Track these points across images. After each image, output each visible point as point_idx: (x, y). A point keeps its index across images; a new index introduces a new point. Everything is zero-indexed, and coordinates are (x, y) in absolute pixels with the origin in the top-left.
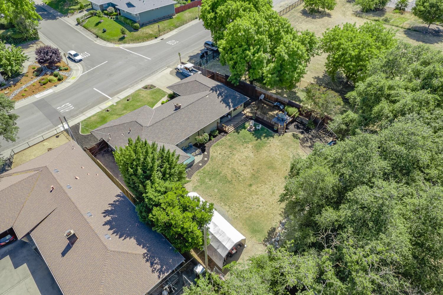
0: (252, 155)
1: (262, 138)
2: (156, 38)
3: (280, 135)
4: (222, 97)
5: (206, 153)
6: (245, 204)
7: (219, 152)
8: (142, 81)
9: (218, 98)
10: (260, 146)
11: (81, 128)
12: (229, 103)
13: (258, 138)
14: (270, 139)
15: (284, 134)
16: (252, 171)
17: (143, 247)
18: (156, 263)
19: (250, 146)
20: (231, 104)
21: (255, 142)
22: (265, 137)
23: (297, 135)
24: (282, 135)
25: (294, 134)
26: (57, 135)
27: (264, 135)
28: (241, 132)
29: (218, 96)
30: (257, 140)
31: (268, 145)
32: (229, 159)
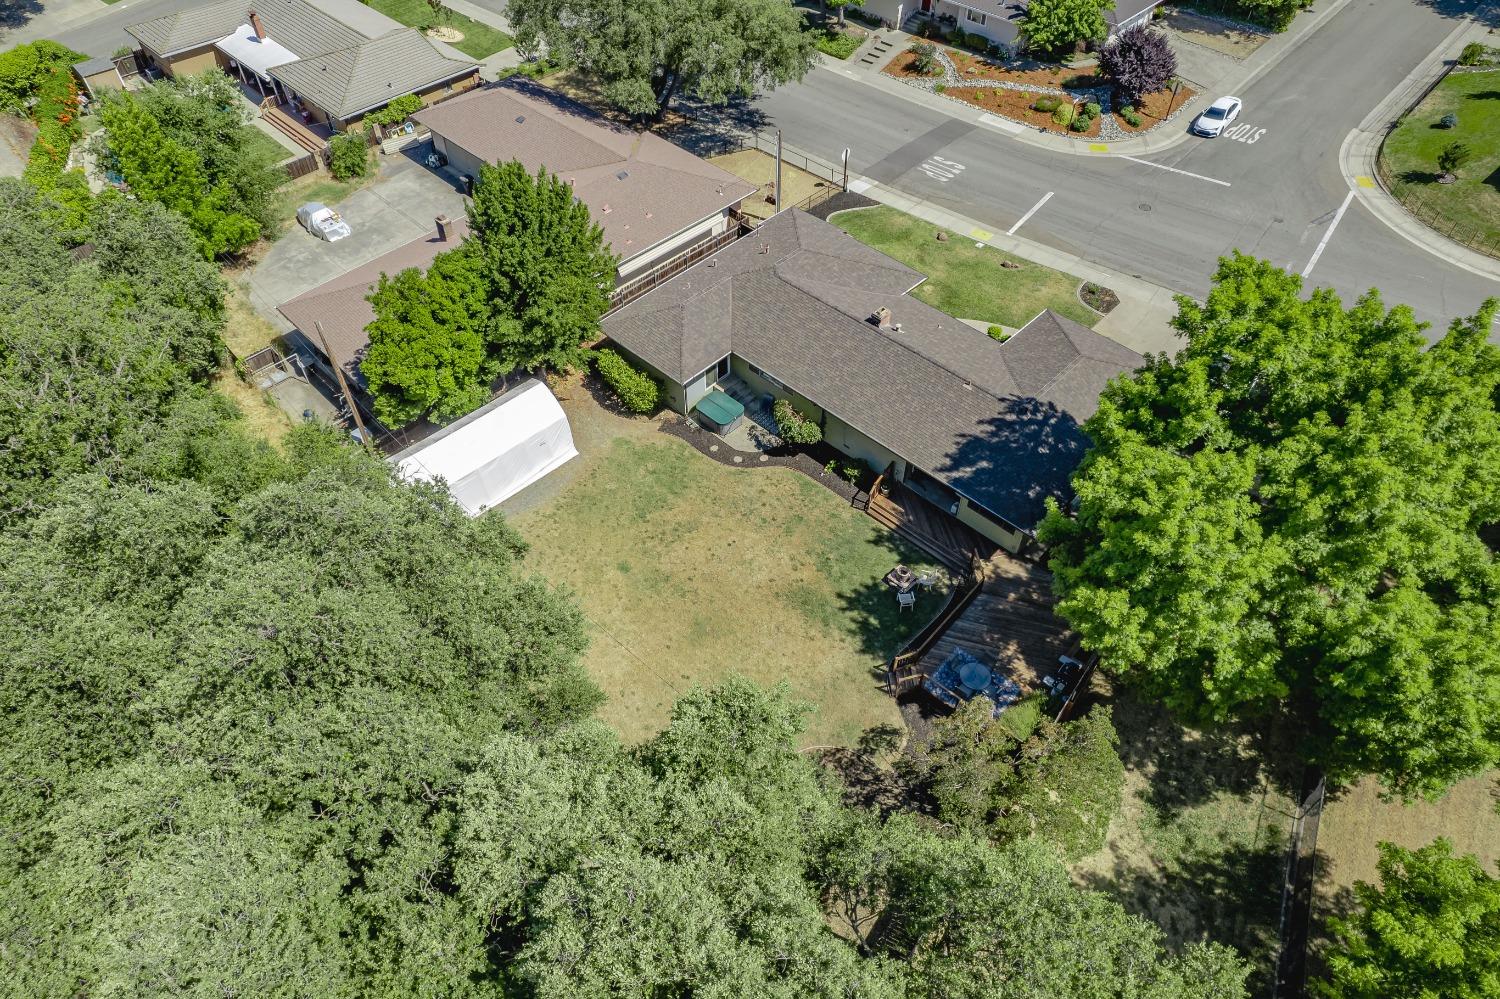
0: (762, 577)
1: (855, 614)
3: (877, 677)
4: (993, 434)
5: (764, 458)
6: (557, 552)
7: (768, 489)
9: (981, 422)
10: (804, 603)
11: (856, 211)
12: (971, 463)
13: (850, 601)
14: (849, 639)
15: (889, 692)
19: (806, 574)
20: (966, 472)
21: (828, 590)
22: (864, 626)
23: (892, 746)
24: (880, 688)
25: (895, 732)
26: (828, 184)
27: (873, 621)
28: (884, 549)
29: (991, 422)
30: (840, 596)
31: (813, 632)
32: (739, 516)
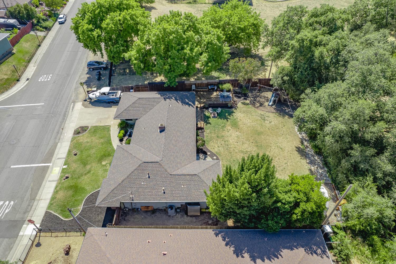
0: (238, 133)
1: (229, 117)
2: (18, 80)
3: (236, 109)
4: (179, 100)
5: (209, 153)
7: (216, 146)
8: (63, 129)
9: (178, 103)
10: (235, 124)
11: (59, 214)
12: (188, 103)
13: (226, 119)
14: (234, 115)
15: (237, 106)
16: (253, 144)
17: (297, 248)
18: (316, 250)
19: (229, 128)
20: (191, 103)
21: (229, 123)
22: (229, 115)
23: (244, 102)
24: (238, 108)
26: (35, 243)
27: (227, 114)
28: (210, 121)
29: (177, 101)
30: (228, 121)
31: (239, 120)
32: (229, 146)
